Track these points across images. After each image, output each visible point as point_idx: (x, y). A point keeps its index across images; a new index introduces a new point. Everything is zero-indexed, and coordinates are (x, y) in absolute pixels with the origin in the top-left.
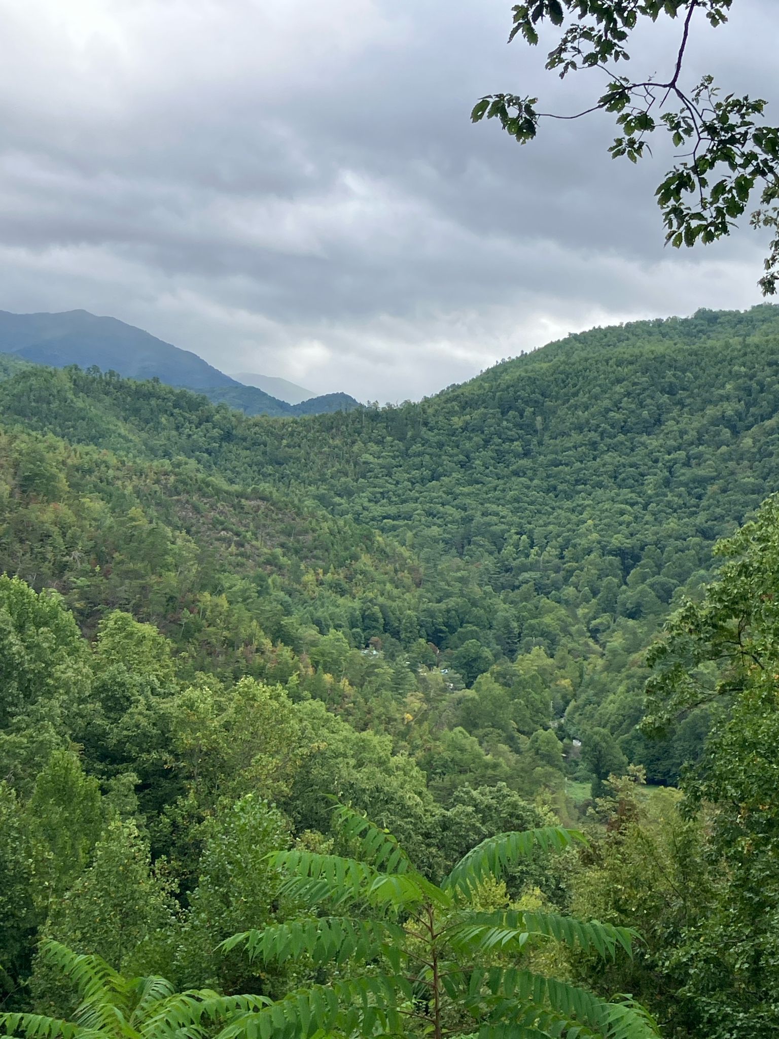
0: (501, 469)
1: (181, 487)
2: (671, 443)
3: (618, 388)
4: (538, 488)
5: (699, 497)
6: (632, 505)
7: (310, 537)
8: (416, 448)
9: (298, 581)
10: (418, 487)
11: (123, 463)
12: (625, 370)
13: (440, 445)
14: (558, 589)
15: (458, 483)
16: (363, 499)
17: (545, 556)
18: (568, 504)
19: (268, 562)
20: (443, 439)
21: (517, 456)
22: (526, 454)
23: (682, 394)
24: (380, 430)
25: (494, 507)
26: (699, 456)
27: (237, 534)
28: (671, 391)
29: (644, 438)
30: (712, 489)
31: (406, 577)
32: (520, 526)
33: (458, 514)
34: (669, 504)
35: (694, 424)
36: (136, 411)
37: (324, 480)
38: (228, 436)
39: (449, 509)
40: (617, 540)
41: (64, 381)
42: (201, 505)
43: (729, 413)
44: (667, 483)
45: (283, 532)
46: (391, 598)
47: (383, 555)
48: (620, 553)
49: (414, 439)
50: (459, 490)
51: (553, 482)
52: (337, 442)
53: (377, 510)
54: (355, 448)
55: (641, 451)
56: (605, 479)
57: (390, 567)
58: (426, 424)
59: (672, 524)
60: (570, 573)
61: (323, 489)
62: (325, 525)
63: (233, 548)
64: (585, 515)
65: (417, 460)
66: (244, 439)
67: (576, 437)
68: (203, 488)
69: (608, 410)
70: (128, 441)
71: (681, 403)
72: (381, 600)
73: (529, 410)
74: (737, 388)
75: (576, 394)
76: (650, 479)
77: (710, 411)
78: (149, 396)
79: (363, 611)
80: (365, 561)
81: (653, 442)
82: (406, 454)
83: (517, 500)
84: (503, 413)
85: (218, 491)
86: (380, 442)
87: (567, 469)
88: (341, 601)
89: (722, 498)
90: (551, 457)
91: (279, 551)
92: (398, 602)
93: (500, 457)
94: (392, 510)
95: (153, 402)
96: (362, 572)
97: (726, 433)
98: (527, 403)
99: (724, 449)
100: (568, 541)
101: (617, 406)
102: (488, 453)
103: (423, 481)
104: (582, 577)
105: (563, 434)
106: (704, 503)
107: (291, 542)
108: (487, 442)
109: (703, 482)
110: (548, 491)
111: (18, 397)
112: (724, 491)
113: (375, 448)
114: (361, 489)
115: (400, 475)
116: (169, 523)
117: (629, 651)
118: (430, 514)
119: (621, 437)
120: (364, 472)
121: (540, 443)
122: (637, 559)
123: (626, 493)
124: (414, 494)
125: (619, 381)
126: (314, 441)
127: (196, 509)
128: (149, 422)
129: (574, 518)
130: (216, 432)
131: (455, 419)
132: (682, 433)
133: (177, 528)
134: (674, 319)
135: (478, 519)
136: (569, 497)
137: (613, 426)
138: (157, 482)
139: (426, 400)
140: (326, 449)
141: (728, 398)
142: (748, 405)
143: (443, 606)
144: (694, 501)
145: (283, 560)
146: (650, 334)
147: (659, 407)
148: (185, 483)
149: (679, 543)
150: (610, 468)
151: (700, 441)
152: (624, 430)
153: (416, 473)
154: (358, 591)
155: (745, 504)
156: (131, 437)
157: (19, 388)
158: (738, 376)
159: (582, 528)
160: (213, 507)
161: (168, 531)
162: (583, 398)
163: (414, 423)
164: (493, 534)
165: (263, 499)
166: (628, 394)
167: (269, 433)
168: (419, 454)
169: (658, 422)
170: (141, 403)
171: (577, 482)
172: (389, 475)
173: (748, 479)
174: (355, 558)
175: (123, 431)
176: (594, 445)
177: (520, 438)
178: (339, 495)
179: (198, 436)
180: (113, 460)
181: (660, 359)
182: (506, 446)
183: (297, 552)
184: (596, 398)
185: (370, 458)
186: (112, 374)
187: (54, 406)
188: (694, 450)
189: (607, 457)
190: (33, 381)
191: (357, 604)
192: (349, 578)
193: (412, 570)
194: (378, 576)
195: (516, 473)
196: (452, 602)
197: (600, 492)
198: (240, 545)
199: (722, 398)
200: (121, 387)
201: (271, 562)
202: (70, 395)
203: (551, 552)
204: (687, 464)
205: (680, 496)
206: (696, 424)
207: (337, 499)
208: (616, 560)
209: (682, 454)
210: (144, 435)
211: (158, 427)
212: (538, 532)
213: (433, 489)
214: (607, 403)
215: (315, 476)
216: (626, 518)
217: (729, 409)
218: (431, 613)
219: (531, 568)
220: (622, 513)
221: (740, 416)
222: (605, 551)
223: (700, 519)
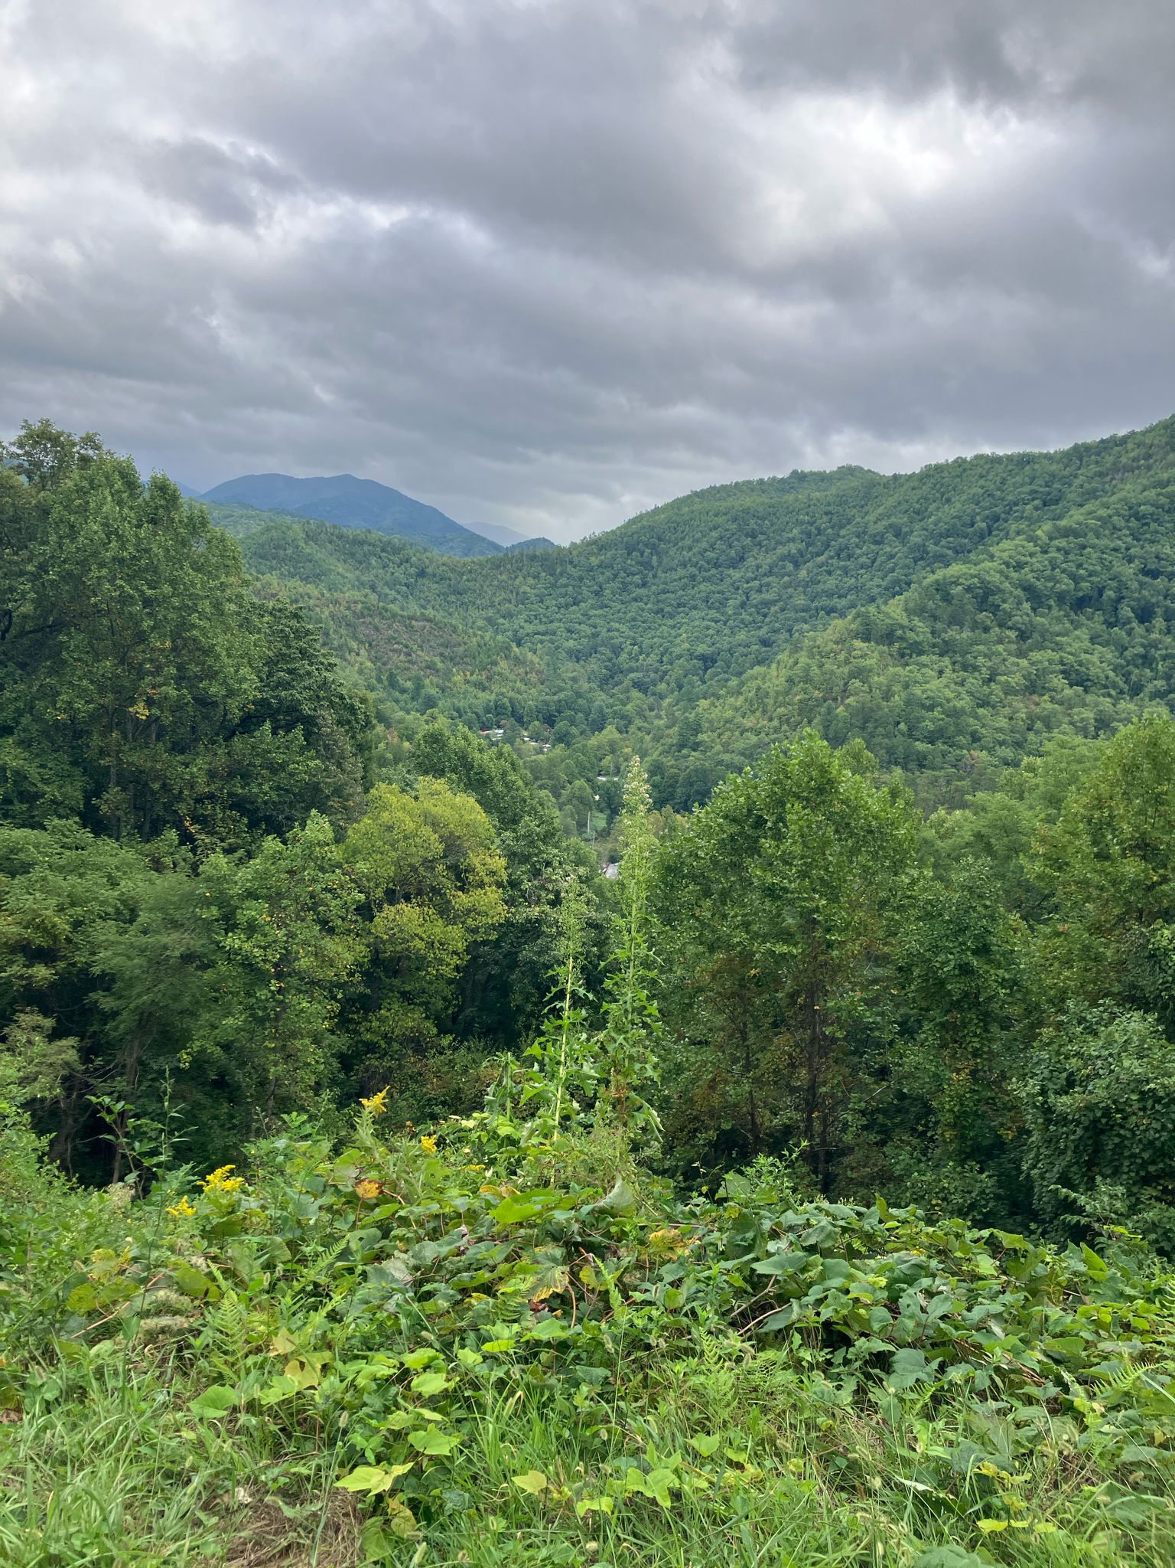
0: (626, 597)
1: (366, 612)
2: (750, 575)
3: (714, 534)
4: (650, 611)
5: (765, 616)
6: (716, 622)
7: (461, 649)
8: (563, 581)
9: (449, 680)
10: (562, 611)
11: (323, 595)
12: (720, 520)
13: (581, 579)
14: (655, 685)
15: (593, 607)
16: (520, 620)
17: (649, 661)
18: (671, 622)
19: (428, 667)
20: (584, 574)
21: (637, 586)
22: (644, 585)
23: (761, 537)
24: (536, 568)
25: (616, 625)
26: (768, 585)
27: (406, 646)
28: (754, 537)
29: (732, 572)
30: (773, 609)
31: (533, 677)
32: (634, 638)
33: (589, 631)
34: (742, 621)
35: (766, 560)
36: (352, 555)
37: (492, 606)
38: (422, 574)
39: (583, 627)
40: (702, 649)
41: (297, 531)
42: (381, 626)
43: (794, 551)
44: (743, 605)
45: (442, 645)
46: (519, 692)
47: (518, 661)
48: (703, 658)
49: (561, 574)
50: (592, 612)
51: (661, 606)
52: (504, 577)
53: (530, 628)
54: (517, 582)
55: (728, 581)
56: (699, 603)
57: (522, 670)
58: (571, 563)
59: (742, 636)
60: (665, 673)
61: (490, 613)
62: (474, 640)
63: (402, 657)
64: (682, 630)
65: (563, 590)
66: (434, 575)
67: (681, 572)
68: (382, 613)
69: (706, 550)
70: (344, 577)
71: (760, 544)
72: (511, 694)
73: (648, 551)
74: (802, 532)
75: (683, 539)
76: (731, 602)
77: (781, 550)
78: (362, 543)
79: (496, 702)
80: (503, 665)
81: (736, 574)
82: (554, 586)
83: (634, 619)
84: (629, 554)
85: (394, 615)
86: (536, 577)
87: (672, 596)
88: (481, 694)
89: (781, 616)
90: (661, 587)
91: (437, 659)
92: (525, 695)
93: (625, 587)
94: (542, 628)
95: (366, 548)
96: (500, 674)
97: (790, 567)
98: (646, 545)
99: (786, 578)
100: (667, 650)
101: (712, 547)
102: (616, 585)
103: (567, 606)
104: (672, 677)
105: (671, 569)
106: (768, 620)
107: (447, 652)
108: (615, 576)
109: (767, 604)
110: (657, 612)
111: (262, 545)
112: (783, 610)
113: (531, 581)
114: (520, 613)
115: (549, 601)
116: (355, 638)
117: (668, 727)
118: (570, 631)
119: (713, 571)
120: (523, 599)
121: (655, 576)
122: (714, 661)
123: (713, 614)
124: (559, 616)
125: (715, 528)
126: (486, 577)
127: (377, 629)
128: (362, 563)
129: (673, 632)
130: (412, 570)
131: (593, 559)
132: (758, 567)
133: (362, 642)
134: (774, 478)
135: (604, 633)
136: (672, 616)
137: (708, 563)
138: (348, 608)
139: (573, 544)
140: (495, 583)
141: (793, 540)
142: (808, 545)
143: (556, 698)
144: (760, 618)
145: (440, 665)
146: (753, 490)
147: (743, 548)
148: (369, 609)
149: (745, 650)
150: (703, 594)
151: (770, 573)
152: (717, 565)
153: (562, 600)
154: (496, 688)
155: (796, 620)
156: (348, 575)
157: (264, 538)
158: (802, 523)
159: (678, 641)
160: (390, 627)
161: (354, 645)
162: (688, 542)
163: (562, 562)
164: (613, 646)
165: (429, 620)
166: (721, 538)
167: (453, 570)
168: (566, 586)
169: (742, 559)
170: (356, 549)
171: (679, 605)
172: (541, 601)
173: (800, 601)
174: (495, 663)
175: (340, 570)
176: (693, 577)
177: (640, 572)
178: (504, 617)
179: (399, 573)
180: (316, 593)
181: (746, 511)
182: (629, 579)
183: (452, 659)
184: (698, 541)
185: (528, 589)
186: (335, 527)
187: (289, 551)
188: (766, 580)
189: (702, 587)
190: (273, 533)
191: (493, 697)
192: (489, 679)
193: (538, 672)
194: (512, 677)
195: (635, 600)
196: (562, 695)
197: (694, 612)
198: (408, 654)
199: (789, 540)
200: (340, 537)
201: (431, 666)
202: (302, 544)
203: (653, 658)
204: (759, 591)
205: (751, 615)
206: (769, 561)
207: (501, 621)
208: (700, 664)
209: (757, 583)
210: (358, 572)
211: (369, 567)
212: (646, 643)
213: (574, 612)
214: (704, 545)
215: (484, 602)
216: (711, 632)
217: (793, 548)
218: (546, 703)
219: (637, 670)
220: (708, 628)
221: (801, 553)
222: (692, 656)
223: (763, 632)
